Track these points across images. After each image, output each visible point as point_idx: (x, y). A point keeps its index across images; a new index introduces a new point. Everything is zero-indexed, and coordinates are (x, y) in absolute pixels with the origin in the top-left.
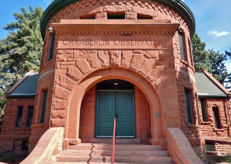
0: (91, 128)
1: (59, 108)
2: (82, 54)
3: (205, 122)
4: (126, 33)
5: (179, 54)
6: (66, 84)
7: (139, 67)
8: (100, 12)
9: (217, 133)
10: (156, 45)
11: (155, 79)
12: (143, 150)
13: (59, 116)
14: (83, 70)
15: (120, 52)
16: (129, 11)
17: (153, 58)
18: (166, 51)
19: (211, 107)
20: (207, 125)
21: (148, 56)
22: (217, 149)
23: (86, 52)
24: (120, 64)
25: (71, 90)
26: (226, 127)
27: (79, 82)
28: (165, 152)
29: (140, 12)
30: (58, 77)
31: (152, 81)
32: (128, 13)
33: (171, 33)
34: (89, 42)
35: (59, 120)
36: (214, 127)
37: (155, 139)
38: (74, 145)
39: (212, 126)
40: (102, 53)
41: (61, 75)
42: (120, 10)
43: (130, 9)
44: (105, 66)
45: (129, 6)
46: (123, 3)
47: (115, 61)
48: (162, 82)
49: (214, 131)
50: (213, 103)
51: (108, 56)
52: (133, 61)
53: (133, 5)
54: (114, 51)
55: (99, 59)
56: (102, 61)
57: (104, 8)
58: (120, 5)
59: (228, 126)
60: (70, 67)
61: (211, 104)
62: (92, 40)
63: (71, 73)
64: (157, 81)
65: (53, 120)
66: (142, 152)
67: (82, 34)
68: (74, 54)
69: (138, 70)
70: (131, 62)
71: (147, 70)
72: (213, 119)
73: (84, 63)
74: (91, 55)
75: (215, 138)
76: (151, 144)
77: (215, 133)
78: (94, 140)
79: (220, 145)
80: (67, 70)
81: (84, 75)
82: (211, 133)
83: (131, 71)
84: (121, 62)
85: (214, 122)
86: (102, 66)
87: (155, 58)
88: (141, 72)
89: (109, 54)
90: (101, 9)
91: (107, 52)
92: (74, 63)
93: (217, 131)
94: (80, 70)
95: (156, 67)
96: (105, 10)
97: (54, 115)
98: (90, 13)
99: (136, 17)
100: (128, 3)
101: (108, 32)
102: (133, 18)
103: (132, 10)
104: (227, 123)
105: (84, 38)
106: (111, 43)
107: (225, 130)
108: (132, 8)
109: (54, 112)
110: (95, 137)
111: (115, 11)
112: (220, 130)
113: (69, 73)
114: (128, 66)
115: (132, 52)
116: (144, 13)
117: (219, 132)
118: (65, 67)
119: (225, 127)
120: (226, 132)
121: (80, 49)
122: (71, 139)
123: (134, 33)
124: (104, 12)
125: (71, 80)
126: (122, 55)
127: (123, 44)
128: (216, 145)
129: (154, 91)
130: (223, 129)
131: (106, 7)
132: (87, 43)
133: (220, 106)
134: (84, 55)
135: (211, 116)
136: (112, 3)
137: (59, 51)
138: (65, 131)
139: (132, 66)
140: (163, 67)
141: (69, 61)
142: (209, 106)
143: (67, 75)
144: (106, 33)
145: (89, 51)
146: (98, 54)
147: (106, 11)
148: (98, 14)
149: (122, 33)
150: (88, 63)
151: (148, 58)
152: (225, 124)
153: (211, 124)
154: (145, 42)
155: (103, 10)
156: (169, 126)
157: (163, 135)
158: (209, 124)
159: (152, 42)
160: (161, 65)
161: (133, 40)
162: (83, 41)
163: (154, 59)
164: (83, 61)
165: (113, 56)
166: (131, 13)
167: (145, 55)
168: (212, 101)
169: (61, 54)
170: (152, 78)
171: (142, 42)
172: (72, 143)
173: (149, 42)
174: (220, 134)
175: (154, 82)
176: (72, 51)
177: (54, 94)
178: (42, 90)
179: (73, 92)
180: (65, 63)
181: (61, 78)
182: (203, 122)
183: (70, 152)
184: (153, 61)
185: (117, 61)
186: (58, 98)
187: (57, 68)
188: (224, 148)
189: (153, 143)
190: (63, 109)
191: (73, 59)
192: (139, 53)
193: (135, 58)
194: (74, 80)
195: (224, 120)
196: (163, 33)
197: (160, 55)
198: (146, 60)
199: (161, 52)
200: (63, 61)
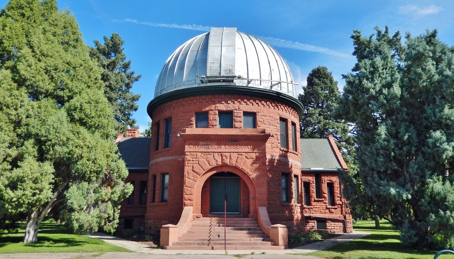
0: (208, 207)
1: (189, 194)
2: (202, 155)
3: (318, 199)
4: (233, 140)
5: (279, 143)
6: (193, 178)
7: (242, 165)
8: (212, 110)
9: (329, 210)
10: (254, 149)
11: (252, 174)
12: (242, 221)
13: (189, 199)
14: (204, 167)
15: (229, 154)
16: (236, 110)
17: (251, 158)
18: (261, 153)
19: (326, 183)
20: (320, 202)
21: (248, 157)
22: (328, 227)
23: (205, 154)
24: (228, 163)
25: (196, 182)
26: (340, 205)
27: (201, 175)
28: (256, 222)
29: (246, 110)
30: (187, 173)
31: (250, 176)
32: (235, 111)
33: (264, 140)
34: (207, 146)
35: (189, 201)
36: (327, 205)
37: (251, 214)
38: (199, 217)
39: (325, 203)
40: (216, 155)
41: (189, 171)
42: (229, 109)
43: (237, 108)
44: (219, 164)
45: (237, 104)
46: (232, 102)
47: (225, 161)
48: (257, 177)
49: (327, 208)
50: (329, 178)
51: (220, 157)
52: (238, 161)
53: (240, 104)
54: (224, 154)
55: (214, 159)
56: (216, 160)
57: (216, 106)
58: (229, 104)
59: (342, 204)
60: (194, 165)
61: (326, 179)
62: (209, 145)
63: (196, 169)
64: (253, 175)
65: (185, 201)
66: (242, 222)
67: (202, 140)
68: (197, 155)
69: (241, 167)
70: (236, 162)
71: (247, 167)
72: (326, 196)
73: (204, 163)
74: (209, 156)
75: (327, 216)
76: (248, 217)
77: (327, 211)
78: (210, 215)
79: (332, 223)
80: (193, 167)
81: (205, 171)
82: (323, 211)
83: (236, 168)
84: (230, 162)
85: (327, 199)
86: (217, 164)
87: (253, 158)
88: (243, 169)
89: (221, 155)
90: (213, 107)
91: (220, 154)
92: (197, 162)
93: (330, 208)
94: (202, 168)
95: (253, 165)
96: (217, 108)
97: (186, 199)
98: (203, 110)
99: (242, 114)
100: (235, 102)
101: (221, 139)
102: (240, 116)
103: (239, 108)
104: (341, 200)
105: (204, 143)
106: (223, 147)
107: (339, 207)
108: (239, 106)
109: (186, 196)
110: (210, 213)
111: (225, 110)
112: (333, 207)
113: (194, 170)
114: (234, 164)
115: (237, 154)
116: (249, 111)
117: (332, 209)
118: (191, 165)
119: (338, 204)
120: (339, 209)
121: (201, 152)
122: (197, 214)
123: (239, 140)
124: (215, 110)
125: (196, 175)
126: (230, 156)
127: (231, 147)
128: (328, 223)
129: (252, 183)
130: (336, 207)
131: (218, 105)
132: (206, 147)
133: (335, 182)
134: (204, 156)
135: (325, 192)
136: (222, 102)
137: (186, 153)
138: (193, 209)
139: (237, 164)
140: (258, 165)
141: (194, 161)
142: (323, 182)
143: (193, 171)
144: (219, 140)
145: (207, 154)
146: (214, 155)
147: (218, 110)
148: (210, 112)
149: (230, 140)
150: (207, 162)
151: (248, 158)
152: (339, 201)
153: (324, 201)
154: (246, 146)
155: (215, 108)
156: (260, 206)
157: (256, 212)
158: (322, 201)
159: (251, 146)
160: (256, 164)
161: (238, 145)
162: (203, 146)
163: (252, 160)
164: (204, 161)
165: (224, 158)
166: (238, 111)
167: (246, 157)
168: (327, 176)
169: (188, 155)
170: (250, 173)
171: (244, 146)
172: (198, 216)
173: (249, 147)
174: (332, 211)
175: (252, 176)
176: (196, 153)
177: (185, 184)
178: (161, 173)
179: (197, 183)
180: (191, 162)
181: (189, 173)
182: (316, 199)
183: (197, 222)
184: (251, 161)
185: (227, 161)
186: (188, 187)
187: (186, 166)
188: (335, 226)
189: (250, 216)
190: (191, 194)
191: (196, 159)
192: (242, 155)
193: (239, 159)
194: (198, 174)
195: (338, 197)
196: (259, 140)
197: (256, 156)
198: (247, 160)
199: (257, 154)
200: (190, 161)
